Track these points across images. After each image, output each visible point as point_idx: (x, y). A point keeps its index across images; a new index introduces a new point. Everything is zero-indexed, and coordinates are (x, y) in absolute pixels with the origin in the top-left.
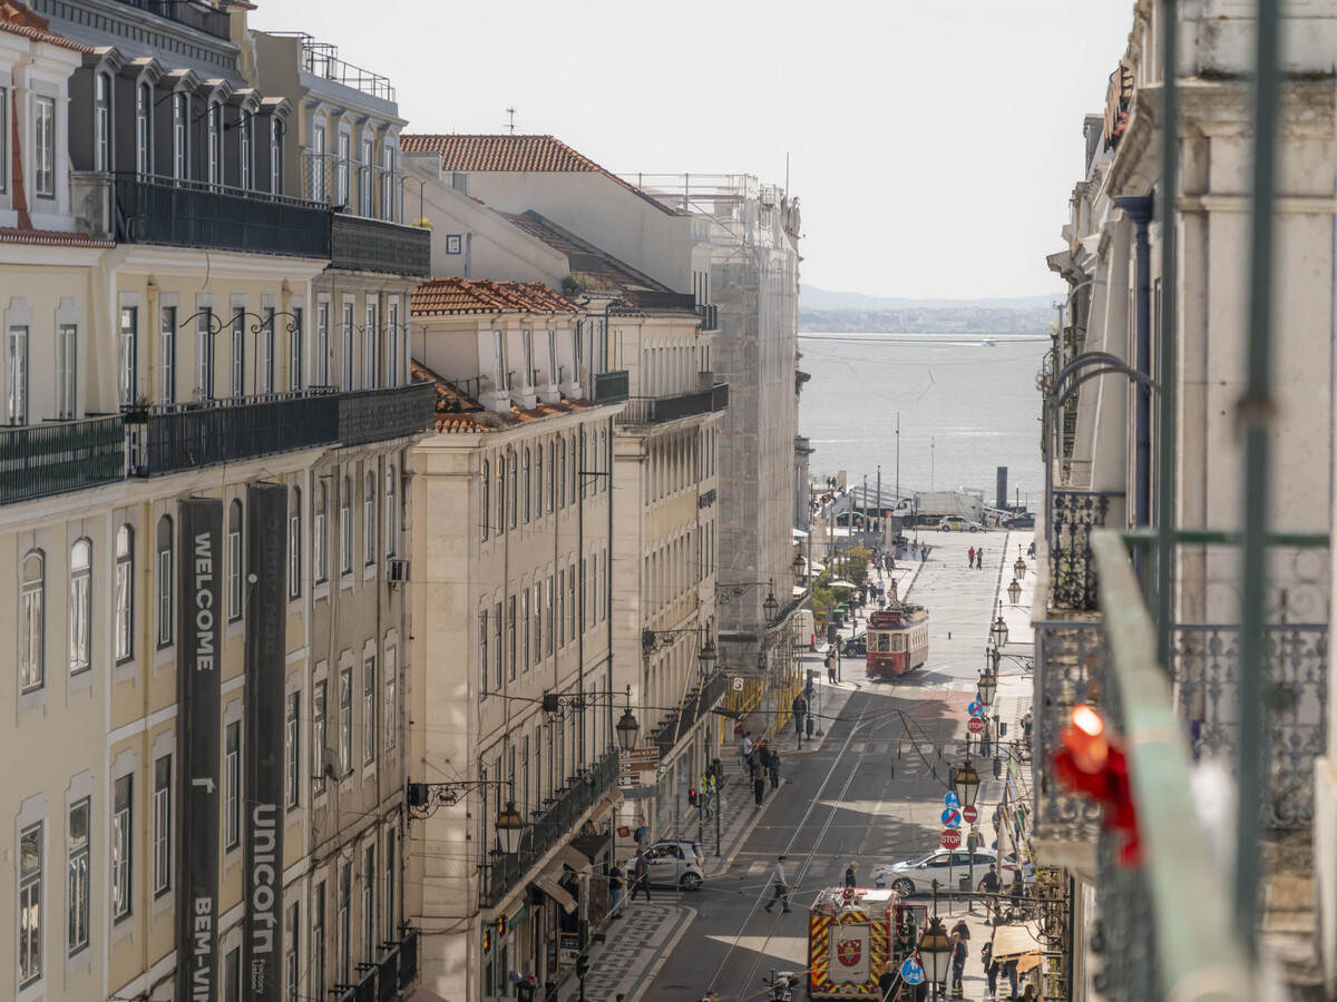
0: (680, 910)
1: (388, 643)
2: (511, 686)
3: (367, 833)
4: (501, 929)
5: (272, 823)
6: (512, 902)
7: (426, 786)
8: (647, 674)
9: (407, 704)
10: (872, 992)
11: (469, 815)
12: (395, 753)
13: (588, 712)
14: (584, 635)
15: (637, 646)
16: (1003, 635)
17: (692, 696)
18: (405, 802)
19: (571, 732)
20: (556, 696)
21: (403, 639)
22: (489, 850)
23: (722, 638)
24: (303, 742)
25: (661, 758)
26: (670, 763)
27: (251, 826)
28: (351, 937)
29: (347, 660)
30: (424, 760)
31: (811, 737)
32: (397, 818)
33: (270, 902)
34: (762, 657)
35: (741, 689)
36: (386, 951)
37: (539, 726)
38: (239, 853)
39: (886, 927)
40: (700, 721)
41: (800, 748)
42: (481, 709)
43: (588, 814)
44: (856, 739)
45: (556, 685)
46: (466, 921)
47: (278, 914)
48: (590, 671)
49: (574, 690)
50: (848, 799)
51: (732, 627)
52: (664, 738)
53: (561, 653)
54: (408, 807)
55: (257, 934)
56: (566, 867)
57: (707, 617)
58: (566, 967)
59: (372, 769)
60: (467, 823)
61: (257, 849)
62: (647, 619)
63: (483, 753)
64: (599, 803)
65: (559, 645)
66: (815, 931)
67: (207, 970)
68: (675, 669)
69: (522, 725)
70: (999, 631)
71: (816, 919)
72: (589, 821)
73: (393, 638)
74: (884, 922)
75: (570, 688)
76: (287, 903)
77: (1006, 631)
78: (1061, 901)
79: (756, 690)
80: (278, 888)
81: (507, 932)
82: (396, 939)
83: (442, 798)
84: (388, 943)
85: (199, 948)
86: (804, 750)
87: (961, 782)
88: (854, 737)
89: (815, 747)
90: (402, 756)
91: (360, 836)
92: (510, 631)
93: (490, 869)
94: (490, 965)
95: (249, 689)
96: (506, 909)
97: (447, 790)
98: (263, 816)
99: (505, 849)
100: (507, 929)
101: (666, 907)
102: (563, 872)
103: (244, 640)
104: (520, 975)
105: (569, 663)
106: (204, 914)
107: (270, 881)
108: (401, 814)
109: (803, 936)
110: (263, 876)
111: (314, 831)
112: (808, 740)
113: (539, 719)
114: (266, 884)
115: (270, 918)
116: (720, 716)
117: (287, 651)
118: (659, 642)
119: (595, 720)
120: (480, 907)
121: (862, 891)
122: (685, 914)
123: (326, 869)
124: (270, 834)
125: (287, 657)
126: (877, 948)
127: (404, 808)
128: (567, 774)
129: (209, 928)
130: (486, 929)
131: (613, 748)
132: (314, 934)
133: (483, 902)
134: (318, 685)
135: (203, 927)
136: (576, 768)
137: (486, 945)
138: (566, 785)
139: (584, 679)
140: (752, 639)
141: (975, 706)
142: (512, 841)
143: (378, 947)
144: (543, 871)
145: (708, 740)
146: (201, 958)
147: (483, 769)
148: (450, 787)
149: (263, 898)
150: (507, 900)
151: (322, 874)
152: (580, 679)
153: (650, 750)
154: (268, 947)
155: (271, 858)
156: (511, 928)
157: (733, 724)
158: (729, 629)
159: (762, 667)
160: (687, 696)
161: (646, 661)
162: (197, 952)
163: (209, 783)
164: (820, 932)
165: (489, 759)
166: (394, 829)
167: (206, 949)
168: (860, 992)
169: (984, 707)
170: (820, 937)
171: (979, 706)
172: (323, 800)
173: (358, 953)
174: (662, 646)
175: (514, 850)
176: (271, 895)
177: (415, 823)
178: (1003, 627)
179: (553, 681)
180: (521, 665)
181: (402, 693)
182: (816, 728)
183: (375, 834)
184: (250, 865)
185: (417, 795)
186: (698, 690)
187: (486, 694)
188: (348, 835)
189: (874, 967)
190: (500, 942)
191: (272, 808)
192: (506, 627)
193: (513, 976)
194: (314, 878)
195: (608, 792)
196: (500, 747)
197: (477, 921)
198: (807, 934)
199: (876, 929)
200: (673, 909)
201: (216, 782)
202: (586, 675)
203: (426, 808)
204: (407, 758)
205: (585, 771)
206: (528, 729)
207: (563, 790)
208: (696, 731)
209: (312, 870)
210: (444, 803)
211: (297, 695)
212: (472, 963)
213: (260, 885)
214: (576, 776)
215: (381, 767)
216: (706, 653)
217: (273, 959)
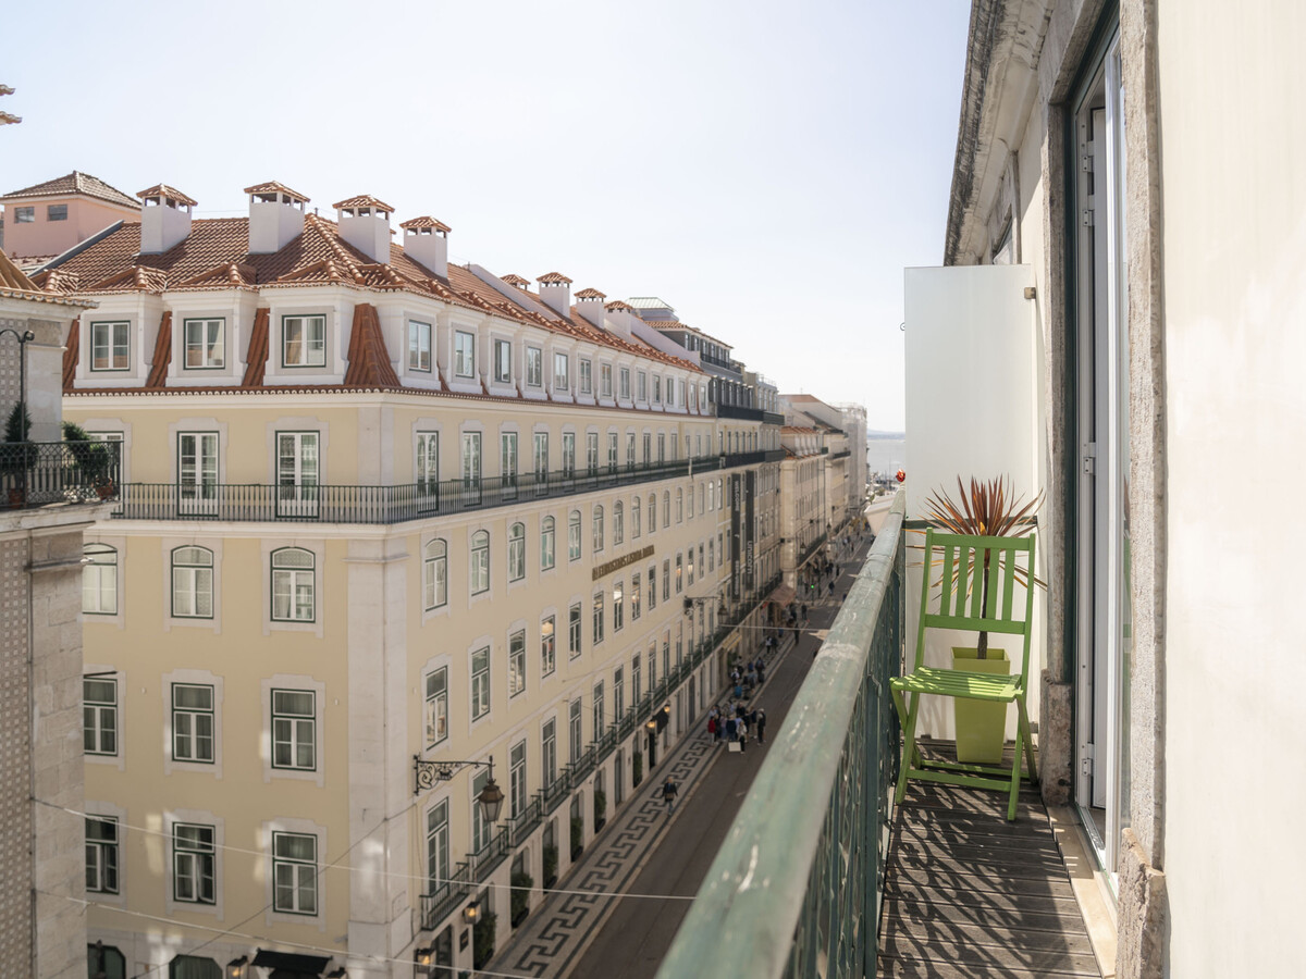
1: (776, 507)
2: (803, 517)
3: (772, 548)
4: (801, 572)
6: (803, 566)
7: (785, 539)
8: (833, 516)
9: (780, 520)
11: (794, 545)
14: (819, 507)
15: (831, 509)
19: (816, 528)
20: (813, 520)
22: (798, 554)
23: (850, 508)
24: (758, 528)
25: (837, 535)
27: (747, 546)
28: (769, 571)
29: (767, 510)
30: (784, 533)
32: (778, 546)
33: (751, 563)
36: (776, 575)
37: (809, 527)
38: (745, 552)
40: (845, 526)
42: (796, 522)
43: (820, 547)
45: (813, 518)
46: (794, 569)
47: (753, 566)
52: (837, 531)
54: (781, 543)
55: (749, 570)
57: (847, 503)
59: (773, 535)
60: (794, 547)
61: (748, 551)
62: (833, 503)
63: (797, 532)
64: (822, 545)
65: (814, 509)
67: (738, 576)
68: (840, 515)
69: (805, 526)
75: (816, 518)
76: (755, 563)
80: (753, 560)
82: (778, 572)
83: (788, 542)
85: (736, 572)
90: (779, 532)
91: (770, 549)
92: (803, 505)
93: (799, 558)
94: (799, 580)
95: (746, 516)
98: (750, 544)
99: (802, 553)
102: (815, 559)
103: (745, 505)
105: (815, 513)
106: (737, 565)
108: (779, 544)
110: (750, 557)
111: (760, 548)
113: (809, 525)
115: (751, 566)
116: (850, 526)
117: (754, 508)
119: (821, 524)
124: (751, 548)
128: (816, 537)
130: (798, 571)
131: (825, 532)
132: (761, 570)
133: (797, 565)
135: (737, 568)
136: (818, 536)
137: (798, 575)
139: (819, 516)
142: (804, 551)
144: (810, 559)
145: (847, 531)
146: (737, 574)
147: (797, 535)
148: (790, 539)
151: (762, 557)
153: (834, 533)
154: (751, 573)
155: (751, 553)
156: (803, 572)
158: (851, 506)
160: (842, 521)
161: (833, 513)
163: (738, 536)
166: (778, 548)
167: (738, 572)
172: (762, 541)
173: (770, 575)
174: (836, 509)
175: (804, 554)
176: (751, 561)
177: (782, 547)
180: (805, 513)
181: (779, 518)
183: (774, 549)
184: (747, 554)
185: (782, 541)
186: (845, 519)
187: (797, 519)
188: (768, 549)
190: (801, 575)
191: (751, 542)
195: (825, 542)
196: (801, 531)
197: (796, 570)
201: (740, 536)
203: (785, 544)
205: (820, 537)
206: (807, 527)
207: (815, 541)
208: (844, 529)
209: (760, 556)
211: (756, 518)
212: (795, 579)
213: (749, 559)
214: (818, 538)
215: (775, 534)
216: (846, 511)
217: (752, 575)
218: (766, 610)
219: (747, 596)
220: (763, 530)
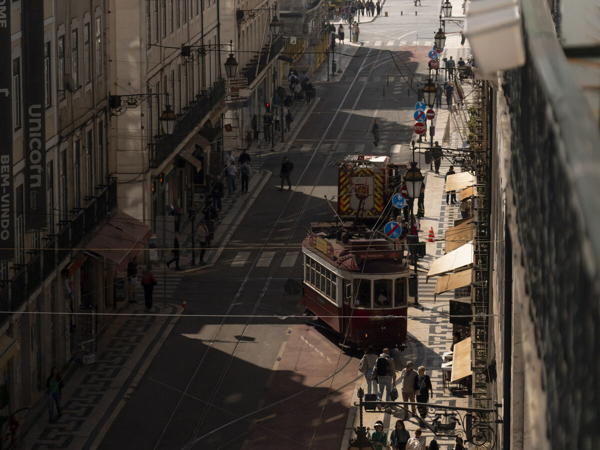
0: (262, 172)
1: (96, 15)
2: (164, 41)
3: (88, 123)
4: (161, 181)
5: (39, 115)
6: (166, 165)
7: (120, 96)
8: (239, 35)
9: (108, 50)
10: (376, 214)
11: (142, 115)
12: (102, 78)
13: (207, 57)
14: (204, 12)
15: (233, 18)
16: (449, 9)
17: (265, 49)
18: (108, 106)
19: (197, 68)
20: (189, 47)
21: (105, 13)
22: (153, 135)
23: (281, 15)
24: (54, 69)
25: (249, 85)
26: (253, 88)
27: (27, 117)
28: (81, 182)
29: (75, 24)
30: (116, 84)
31: (335, 73)
32: (104, 115)
33: (39, 160)
34: (305, 26)
35: (295, 43)
36: (100, 190)
37: (180, 65)
38: (21, 132)
39: (383, 178)
40: (270, 64)
41: (328, 80)
42: (148, 54)
43: (208, 117)
44: (361, 75)
45: (189, 41)
46: (142, 175)
47: (43, 166)
48: (207, 33)
49: (199, 44)
50: (357, 109)
51: (287, 9)
52: (249, 74)
53: (191, 22)
54: (110, 109)
55: (32, 177)
56: (197, 146)
57: (273, 2)
58: (198, 204)
59: (89, 87)
60: (141, 119)
61: (31, 129)
62: (239, 3)
63: (150, 79)
64: (214, 110)
65: (190, 18)
66: (342, 180)
67: (8, 195)
68: (255, 32)
69: (170, 64)
70: (447, 7)
71: (342, 174)
72: (209, 121)
73: (99, 12)
74: (382, 175)
75: (196, 43)
76: (48, 160)
77: (451, 7)
78: (484, 152)
79: (301, 46)
80: (44, 152)
81: (165, 183)
82: (105, 183)
83: (129, 104)
84: (101, 186)
85: (3, 183)
86: (331, 81)
87: (426, 92)
88: (361, 73)
89: (338, 80)
90: (106, 80)
91: (84, 125)
92: (163, 9)
93: (155, 146)
94: (156, 201)
95: (23, 39)
96: (164, 169)
97: (132, 98)
98: (34, 111)
99: (166, 132)
100: (165, 180)
101: (254, 170)
102: (195, 149)
103: (20, 12)
104: (172, 207)
105: (196, 29)
106: (6, 164)
107: (39, 147)
108: (106, 113)
109: (334, 185)
110: (35, 144)
111: (60, 120)
112: (333, 75)
113: (180, 61)
114: (37, 149)
115: (40, 168)
116: (281, 61)
117: (45, 18)
118: (246, 16)
119: (210, 59)
120: (150, 167)
121: (368, 157)
122: (265, 174)
123: (67, 143)
124: (39, 121)
125: (45, 21)
126: (378, 189)
127: (108, 109)
128: (196, 93)
129: (8, 172)
130: (153, 181)
131: (221, 78)
132: (61, 179)
133: (151, 165)
134: (60, 38)
135: (5, 171)
136: (201, 89)
137: (153, 189)
138: (195, 99)
139: (205, 38)
140: (299, 16)
141: (433, 53)
142: (169, 127)
143: (96, 188)
144: (184, 148)
145: (275, 76)
146: (4, 188)
147: (150, 89)
148: (133, 97)
149: (35, 157)
150: (165, 163)
151: (65, 145)
152: (202, 38)
153: (242, 80)
154: (39, 184)
155: (39, 135)
156: (167, 181)
157: (288, 67)
158: (285, 10)
159: (306, 32)
160: (263, 49)
161: (239, 27)
162: (3, 185)
163: (6, 91)
164: (345, 180)
165: (153, 83)
166: (102, 121)
167: (8, 184)
168: (368, 214)
169: (438, 54)
170: (345, 183)
171: (435, 53)
172: (64, 103)
173: (84, 190)
174: (248, 19)
175: (171, 132)
176: (39, 155)
177: (113, 117)
178: (449, 5)
179: (187, 39)
180: (169, 29)
181: (105, 43)
182: (338, 68)
183: (92, 124)
184: (27, 138)
185: (114, 102)
186: (268, 45)
187: (150, 45)
188: (78, 124)
189: (376, 200)
190: (161, 188)
191: (39, 106)
192: (160, 6)
193: (169, 207)
194: (61, 147)
195: (219, 104)
196: (158, 76)
197: (149, 176)
198: (337, 182)
199: (377, 179)
200: (258, 171)
201: (10, 91)
202: (205, 35)
203: (120, 109)
204: (108, 81)
205: (206, 91)
206: (173, 67)
207: (194, 102)
208: (268, 70)
209: (59, 143)
210: (130, 106)
211: (49, 43)
212: (146, 199)
213: (33, 149)
214: (201, 94)
215: (95, 86)
216: (274, 23)
217: (41, 192)
218: (76, 277)
219: (30, 244)
220: (67, 76)
